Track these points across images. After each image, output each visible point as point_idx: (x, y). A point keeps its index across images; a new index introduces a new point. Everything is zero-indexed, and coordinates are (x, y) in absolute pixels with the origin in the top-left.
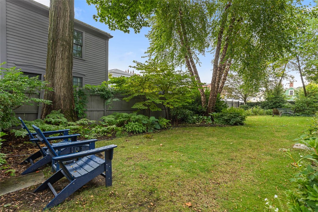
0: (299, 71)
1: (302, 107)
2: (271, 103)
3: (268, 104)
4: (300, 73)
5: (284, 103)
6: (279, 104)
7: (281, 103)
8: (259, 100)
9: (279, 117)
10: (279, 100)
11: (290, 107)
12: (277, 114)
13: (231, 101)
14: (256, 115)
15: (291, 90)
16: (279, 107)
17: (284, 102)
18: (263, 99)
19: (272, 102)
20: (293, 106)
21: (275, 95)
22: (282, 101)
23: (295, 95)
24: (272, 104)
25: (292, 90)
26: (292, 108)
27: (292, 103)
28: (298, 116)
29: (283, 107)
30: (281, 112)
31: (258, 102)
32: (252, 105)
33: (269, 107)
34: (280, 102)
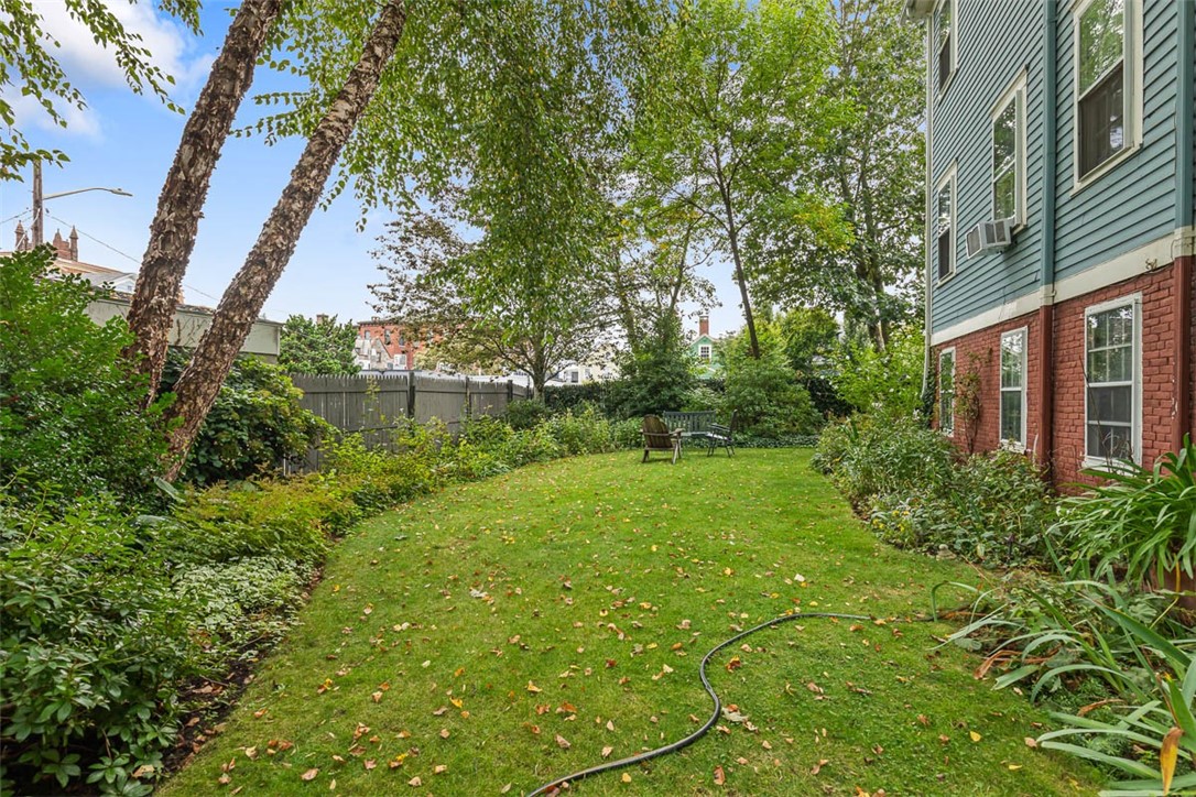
0: (732, 256)
1: (752, 404)
2: (641, 389)
3: (631, 395)
4: (734, 265)
5: (687, 388)
6: (672, 393)
7: (676, 389)
8: (597, 375)
9: (670, 460)
10: (669, 374)
11: (709, 407)
12: (661, 441)
13: (488, 381)
14: (575, 453)
15: (704, 346)
16: (673, 405)
17: (688, 383)
18: (613, 372)
19: (646, 384)
20: (720, 401)
21: (654, 351)
22: (681, 377)
23: (717, 358)
24: (644, 392)
25: (706, 346)
26: (717, 411)
27: (715, 385)
28: (741, 445)
29: (684, 406)
30: (679, 433)
31: (596, 384)
32: (570, 398)
33: (635, 407)
34: (674, 382)
